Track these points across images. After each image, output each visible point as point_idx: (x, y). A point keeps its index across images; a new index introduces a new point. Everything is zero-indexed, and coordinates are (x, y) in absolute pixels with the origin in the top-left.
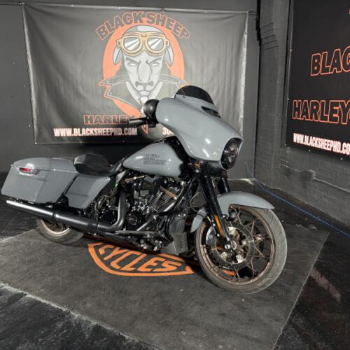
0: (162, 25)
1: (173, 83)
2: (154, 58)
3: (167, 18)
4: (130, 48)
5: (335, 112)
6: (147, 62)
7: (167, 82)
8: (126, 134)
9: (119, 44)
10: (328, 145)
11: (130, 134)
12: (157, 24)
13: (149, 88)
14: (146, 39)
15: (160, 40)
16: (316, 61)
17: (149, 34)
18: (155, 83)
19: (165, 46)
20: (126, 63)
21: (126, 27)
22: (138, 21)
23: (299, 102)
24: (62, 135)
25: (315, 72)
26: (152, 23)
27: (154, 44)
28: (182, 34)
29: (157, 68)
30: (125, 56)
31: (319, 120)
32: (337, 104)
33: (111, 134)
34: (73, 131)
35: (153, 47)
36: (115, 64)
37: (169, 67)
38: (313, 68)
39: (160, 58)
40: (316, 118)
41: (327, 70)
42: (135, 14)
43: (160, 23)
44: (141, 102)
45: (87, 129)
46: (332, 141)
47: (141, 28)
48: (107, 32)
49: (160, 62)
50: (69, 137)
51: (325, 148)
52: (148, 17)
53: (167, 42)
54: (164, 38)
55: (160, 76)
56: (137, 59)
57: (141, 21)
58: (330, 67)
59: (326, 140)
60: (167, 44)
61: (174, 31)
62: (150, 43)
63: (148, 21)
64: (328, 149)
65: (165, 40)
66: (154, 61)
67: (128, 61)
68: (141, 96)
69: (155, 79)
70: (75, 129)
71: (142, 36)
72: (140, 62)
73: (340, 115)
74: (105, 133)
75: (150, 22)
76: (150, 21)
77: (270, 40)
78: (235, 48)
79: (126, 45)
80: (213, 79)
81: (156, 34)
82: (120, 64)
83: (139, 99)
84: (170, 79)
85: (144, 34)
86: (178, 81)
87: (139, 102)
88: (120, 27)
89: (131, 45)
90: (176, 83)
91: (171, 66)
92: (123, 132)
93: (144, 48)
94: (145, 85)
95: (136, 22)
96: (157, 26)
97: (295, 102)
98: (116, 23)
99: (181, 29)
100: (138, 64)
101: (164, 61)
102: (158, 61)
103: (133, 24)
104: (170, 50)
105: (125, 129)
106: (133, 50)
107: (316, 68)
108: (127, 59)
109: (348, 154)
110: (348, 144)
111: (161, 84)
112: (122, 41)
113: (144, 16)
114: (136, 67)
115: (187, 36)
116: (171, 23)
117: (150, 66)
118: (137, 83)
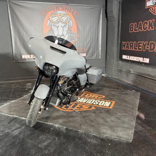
0: (68, 11)
3: (70, 8)
4: (54, 21)
5: (140, 46)
10: (138, 59)
12: (66, 10)
15: (67, 17)
16: (132, 26)
18: (65, 35)
19: (69, 20)
20: (53, 27)
21: (53, 11)
23: (125, 43)
24: (25, 58)
25: (131, 31)
26: (64, 10)
28: (76, 15)
29: (66, 29)
31: (134, 49)
32: (141, 43)
34: (30, 56)
35: (64, 20)
36: (48, 27)
38: (131, 29)
40: (132, 49)
41: (136, 30)
42: (56, 6)
43: (67, 10)
46: (139, 58)
47: (59, 12)
49: (67, 26)
50: (29, 58)
51: (136, 61)
52: (62, 7)
53: (70, 18)
54: (68, 16)
55: (67, 32)
56: (57, 25)
57: (59, 9)
58: (138, 29)
59: (137, 57)
61: (73, 13)
62: (63, 18)
63: (61, 9)
64: (138, 61)
65: (69, 17)
66: (64, 26)
67: (54, 26)
70: (31, 55)
72: (59, 26)
73: (142, 47)
75: (62, 10)
77: (112, 18)
78: (97, 21)
79: (53, 19)
80: (88, 33)
81: (65, 14)
82: (50, 27)
84: (71, 33)
85: (60, 15)
88: (50, 11)
89: (55, 19)
90: (74, 35)
91: (71, 28)
93: (60, 21)
95: (56, 9)
97: (123, 43)
98: (48, 9)
99: (75, 13)
100: (58, 27)
101: (68, 26)
102: (66, 26)
103: (55, 10)
104: (71, 21)
106: (56, 21)
107: (132, 29)
108: (53, 25)
109: (146, 62)
110: (146, 59)
111: (67, 35)
112: (51, 17)
113: (60, 7)
114: (57, 29)
115: (78, 15)
116: (71, 10)
117: (63, 28)
118: (58, 35)
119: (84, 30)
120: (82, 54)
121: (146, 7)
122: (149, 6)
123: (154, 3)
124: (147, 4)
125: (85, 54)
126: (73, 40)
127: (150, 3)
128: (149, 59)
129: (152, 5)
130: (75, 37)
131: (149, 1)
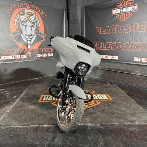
0: (35, 10)
1: (40, 35)
2: (32, 24)
3: (37, 8)
5: (109, 46)
6: (29, 26)
7: (38, 35)
9: (17, 17)
10: (106, 57)
11: (23, 58)
12: (33, 9)
13: (31, 37)
14: (29, 15)
15: (34, 17)
16: (98, 29)
17: (30, 13)
18: (33, 35)
19: (36, 19)
20: (21, 25)
21: (20, 9)
22: (25, 7)
25: (97, 33)
26: (31, 9)
28: (43, 15)
29: (34, 29)
30: (20, 23)
31: (101, 49)
32: (109, 44)
33: (15, 58)
36: (16, 26)
37: (38, 28)
39: (35, 25)
42: (23, 4)
43: (34, 9)
44: (28, 43)
45: (4, 56)
46: (107, 56)
47: (26, 11)
48: (11, 10)
49: (35, 26)
51: (105, 58)
52: (29, 6)
54: (36, 16)
55: (35, 32)
57: (26, 8)
58: (105, 32)
59: (105, 56)
61: (40, 13)
62: (30, 17)
64: (106, 58)
65: (36, 17)
66: (32, 26)
67: (22, 25)
68: (28, 41)
69: (33, 33)
71: (27, 14)
72: (27, 25)
73: (111, 47)
74: (13, 58)
75: (30, 9)
77: (75, 21)
78: (61, 22)
79: (21, 17)
81: (32, 14)
82: (18, 26)
83: (27, 42)
84: (39, 33)
85: (28, 13)
86: (42, 35)
88: (17, 9)
90: (41, 35)
91: (39, 28)
92: (20, 57)
93: (28, 20)
94: (29, 36)
95: (24, 8)
96: (33, 11)
98: (15, 7)
99: (42, 13)
100: (26, 26)
101: (36, 26)
102: (34, 26)
104: (38, 21)
105: (21, 55)
107: (98, 32)
108: (21, 24)
109: (115, 59)
110: (115, 56)
111: (35, 35)
112: (18, 15)
113: (27, 5)
114: (25, 28)
115: (44, 16)
116: (38, 10)
117: (31, 28)
118: (26, 35)
119: (50, 31)
120: (50, 54)
121: (113, 14)
122: (116, 14)
123: (120, 12)
124: (114, 12)
125: (52, 54)
126: (41, 40)
127: (117, 11)
128: (118, 56)
129: (119, 13)
130: (43, 37)
131: (116, 10)
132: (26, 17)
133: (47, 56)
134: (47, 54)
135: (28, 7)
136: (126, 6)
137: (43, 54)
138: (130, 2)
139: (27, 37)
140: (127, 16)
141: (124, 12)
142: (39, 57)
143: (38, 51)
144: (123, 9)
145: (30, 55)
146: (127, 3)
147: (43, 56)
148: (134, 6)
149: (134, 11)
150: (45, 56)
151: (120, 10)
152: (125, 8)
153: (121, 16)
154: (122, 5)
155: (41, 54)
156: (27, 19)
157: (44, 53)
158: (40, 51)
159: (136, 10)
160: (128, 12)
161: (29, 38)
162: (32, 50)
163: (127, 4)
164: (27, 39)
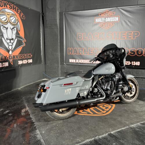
0: (15, 11)
3: (17, 8)
6: (10, 28)
8: (3, 66)
11: (5, 66)
13: (12, 41)
16: (80, 35)
17: (10, 14)
19: (17, 21)
22: (5, 6)
23: (72, 49)
25: (79, 39)
26: (11, 9)
27: (13, 19)
28: (22, 17)
31: (84, 54)
32: (92, 49)
39: (15, 27)
42: (4, 2)
43: (14, 9)
44: (9, 49)
47: (7, 10)
55: (16, 35)
56: (6, 26)
57: (7, 7)
58: (87, 38)
59: (87, 60)
60: (17, 20)
61: (20, 15)
63: (9, 7)
67: (3, 27)
68: (9, 46)
69: (14, 37)
71: (8, 15)
73: (94, 52)
76: (11, 7)
81: (13, 14)
83: (8, 47)
84: (19, 37)
85: (8, 14)
87: (8, 49)
90: (22, 40)
91: (19, 31)
95: (5, 7)
97: (69, 49)
99: (22, 14)
100: (7, 28)
101: (17, 29)
103: (3, 7)
105: (3, 63)
106: (4, 21)
108: (2, 25)
111: (16, 39)
113: (8, 4)
114: (6, 30)
115: (24, 18)
116: (18, 10)
117: (12, 30)
118: (7, 39)
120: (29, 60)
121: (95, 22)
122: (98, 22)
123: (103, 21)
124: (96, 20)
125: (32, 60)
130: (23, 41)
131: (98, 19)
132: (7, 18)
133: (27, 62)
134: (27, 61)
135: (8, 6)
136: (108, 17)
137: (24, 61)
138: (112, 14)
139: (8, 41)
140: (109, 25)
141: (106, 21)
142: (20, 64)
143: (19, 58)
144: (105, 19)
145: (12, 62)
146: (109, 13)
147: (24, 63)
148: (116, 17)
149: (116, 21)
150: (25, 63)
151: (103, 19)
152: (107, 18)
153: (103, 25)
154: (104, 15)
155: (22, 61)
156: (8, 21)
157: (24, 59)
158: (21, 58)
159: (117, 21)
160: (110, 21)
161: (10, 42)
162: (14, 56)
163: (109, 15)
164: (8, 43)
